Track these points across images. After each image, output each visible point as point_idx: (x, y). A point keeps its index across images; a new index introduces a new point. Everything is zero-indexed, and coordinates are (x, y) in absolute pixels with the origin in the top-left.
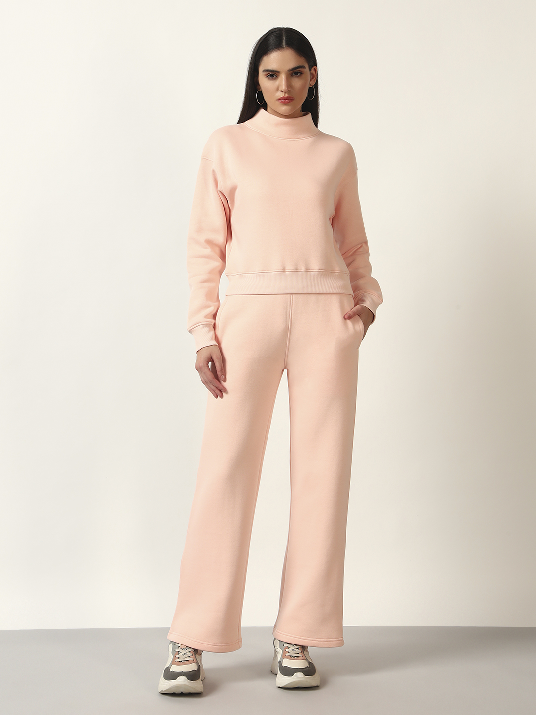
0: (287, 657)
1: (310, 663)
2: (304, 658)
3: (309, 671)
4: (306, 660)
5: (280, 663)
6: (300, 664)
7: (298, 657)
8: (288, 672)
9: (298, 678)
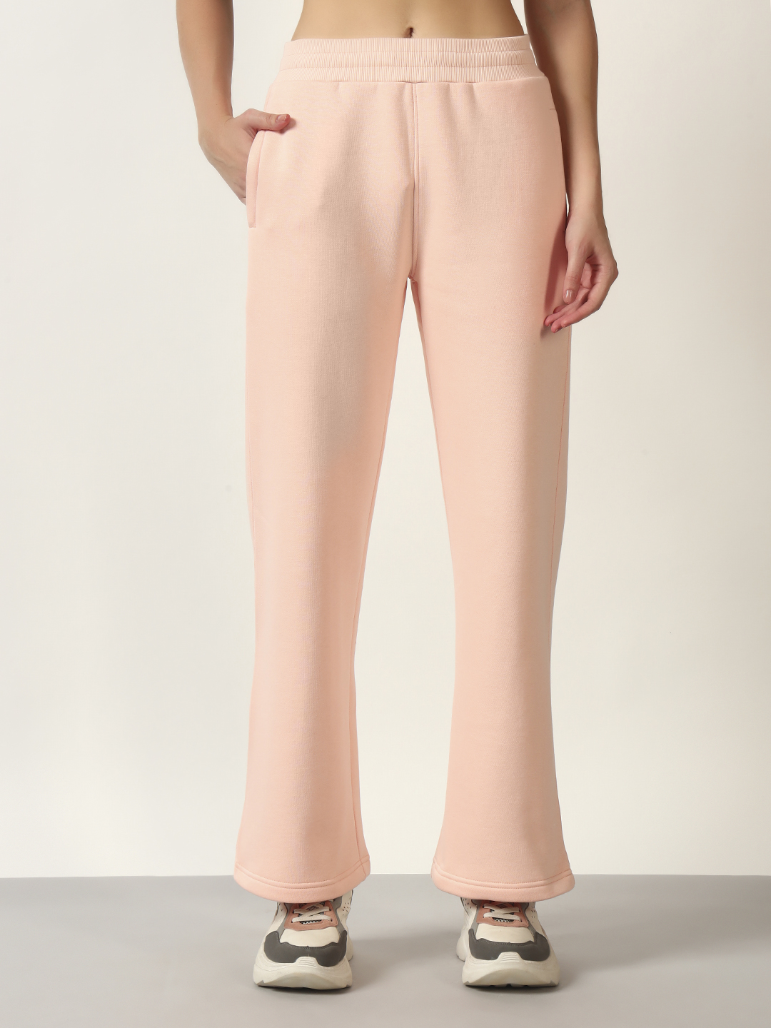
0: (486, 921)
1: (536, 935)
2: (524, 922)
3: (536, 950)
4: (530, 927)
5: (472, 933)
6: (514, 934)
7: (512, 921)
8: (485, 950)
9: (508, 964)
